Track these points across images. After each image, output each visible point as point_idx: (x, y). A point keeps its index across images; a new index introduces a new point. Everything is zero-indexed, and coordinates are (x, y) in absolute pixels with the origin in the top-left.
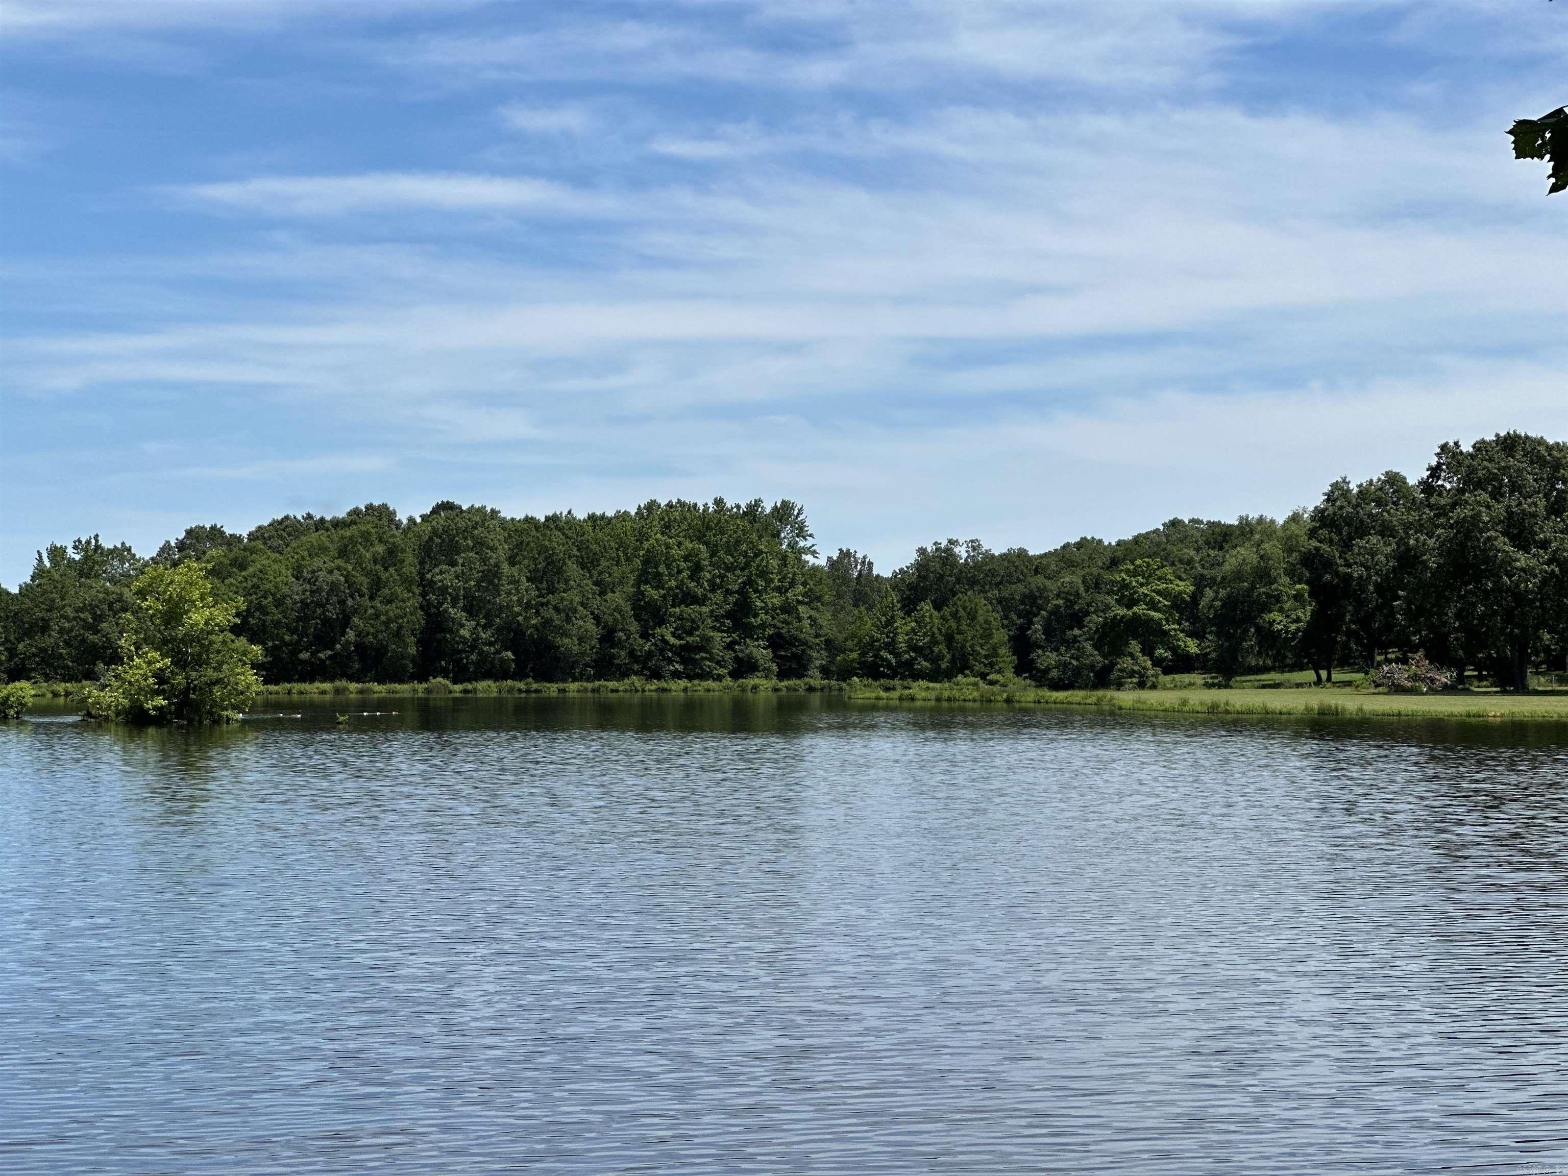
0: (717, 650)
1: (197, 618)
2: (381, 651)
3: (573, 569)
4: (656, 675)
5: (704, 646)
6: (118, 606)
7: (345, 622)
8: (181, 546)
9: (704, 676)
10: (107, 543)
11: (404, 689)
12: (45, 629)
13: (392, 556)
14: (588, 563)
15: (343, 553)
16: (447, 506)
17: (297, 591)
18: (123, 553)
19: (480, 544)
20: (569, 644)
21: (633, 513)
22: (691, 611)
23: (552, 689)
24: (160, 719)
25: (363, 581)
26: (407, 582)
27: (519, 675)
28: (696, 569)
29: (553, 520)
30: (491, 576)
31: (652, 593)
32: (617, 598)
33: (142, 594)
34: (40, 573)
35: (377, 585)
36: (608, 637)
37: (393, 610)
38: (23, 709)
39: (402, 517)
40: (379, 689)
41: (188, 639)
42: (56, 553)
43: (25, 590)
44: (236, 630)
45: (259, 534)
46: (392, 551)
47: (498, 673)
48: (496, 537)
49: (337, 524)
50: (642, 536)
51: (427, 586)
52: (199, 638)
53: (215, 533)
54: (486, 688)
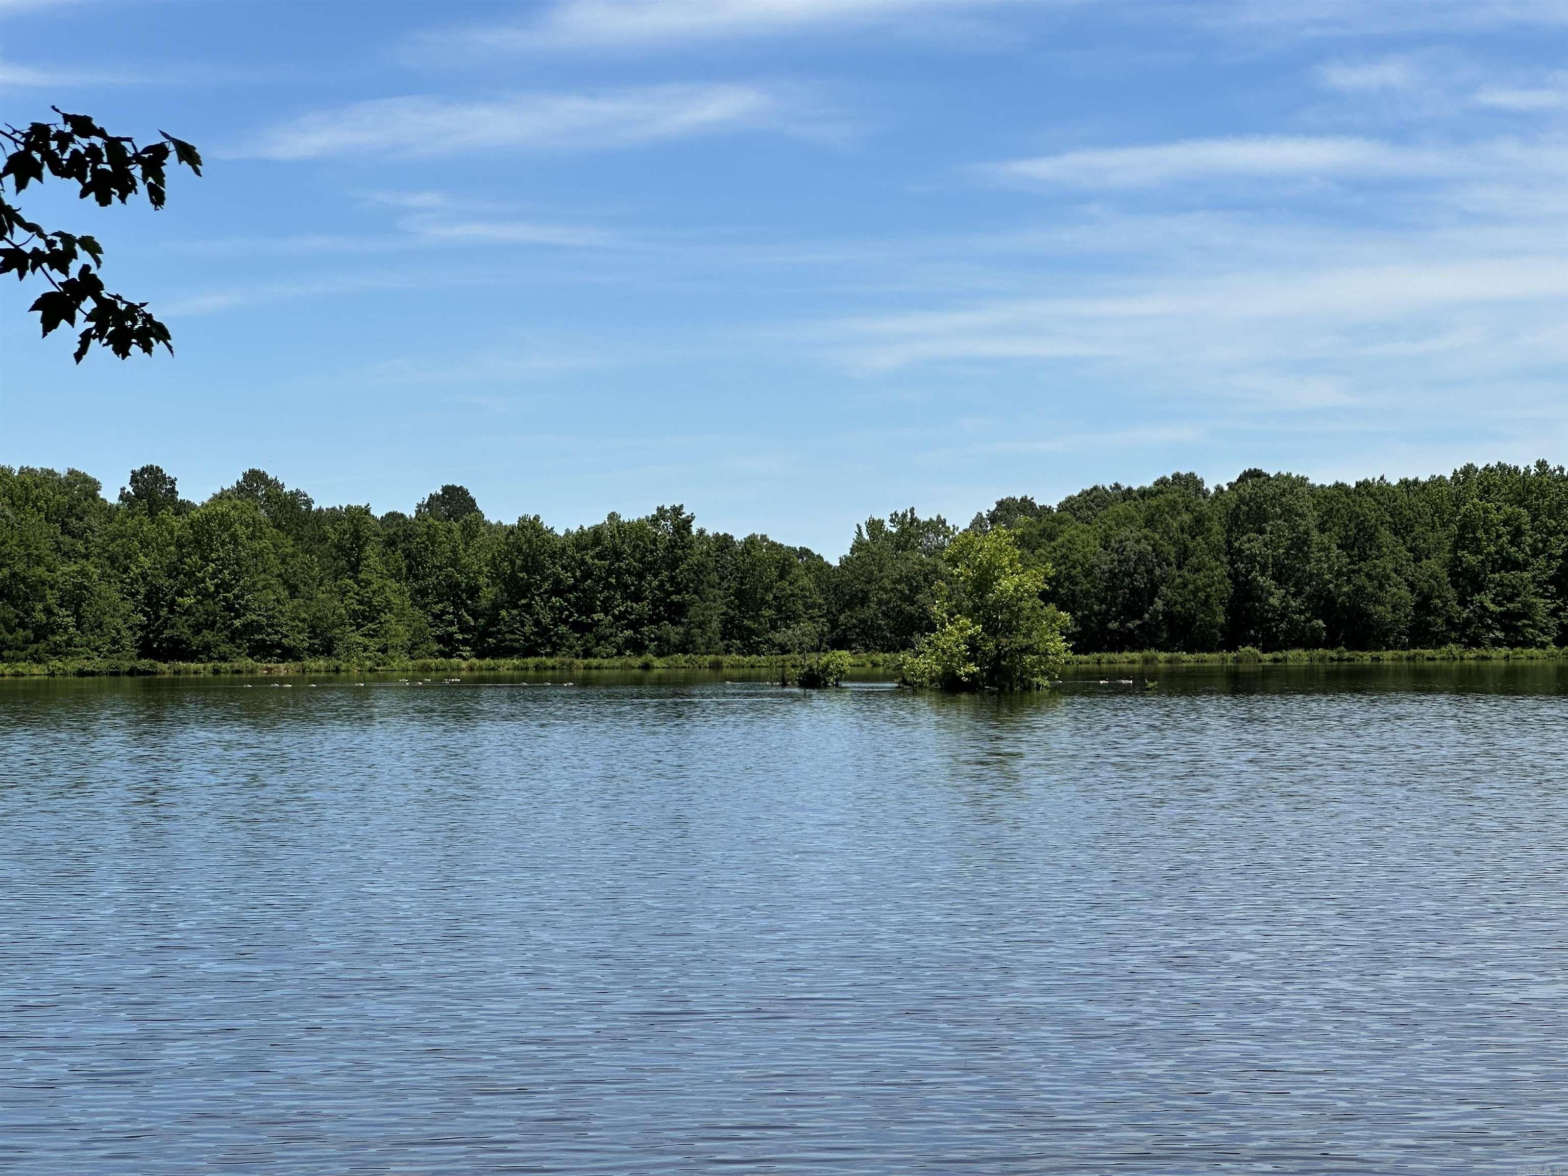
0: (1541, 617)
1: (1007, 584)
2: (1190, 619)
3: (1385, 536)
4: (1475, 642)
5: (1526, 612)
6: (930, 575)
7: (1153, 592)
8: (994, 518)
9: (1527, 643)
10: (923, 516)
11: (1212, 659)
12: (864, 600)
13: (1199, 525)
14: (1402, 529)
15: (1150, 522)
16: (1255, 474)
17: (1105, 561)
18: (937, 527)
19: (1289, 512)
20: (1382, 612)
21: (1448, 478)
22: (1510, 577)
23: (1366, 658)
24: (972, 686)
25: (1171, 551)
26: (1215, 551)
27: (1331, 644)
28: (1517, 533)
29: (1363, 486)
30: (1301, 543)
31: (1470, 559)
32: (1433, 565)
33: (953, 561)
34: (859, 546)
35: (1184, 554)
36: (1424, 605)
37: (1201, 579)
38: (842, 676)
39: (1210, 487)
40: (1188, 659)
41: (998, 606)
42: (875, 526)
43: (846, 562)
44: (1045, 596)
45: (1069, 505)
46: (1199, 521)
47: (1309, 641)
48: (1305, 505)
49: (1144, 493)
50: (1458, 501)
51: (1235, 554)
52: (1010, 605)
53: (1026, 505)
54: (1298, 657)
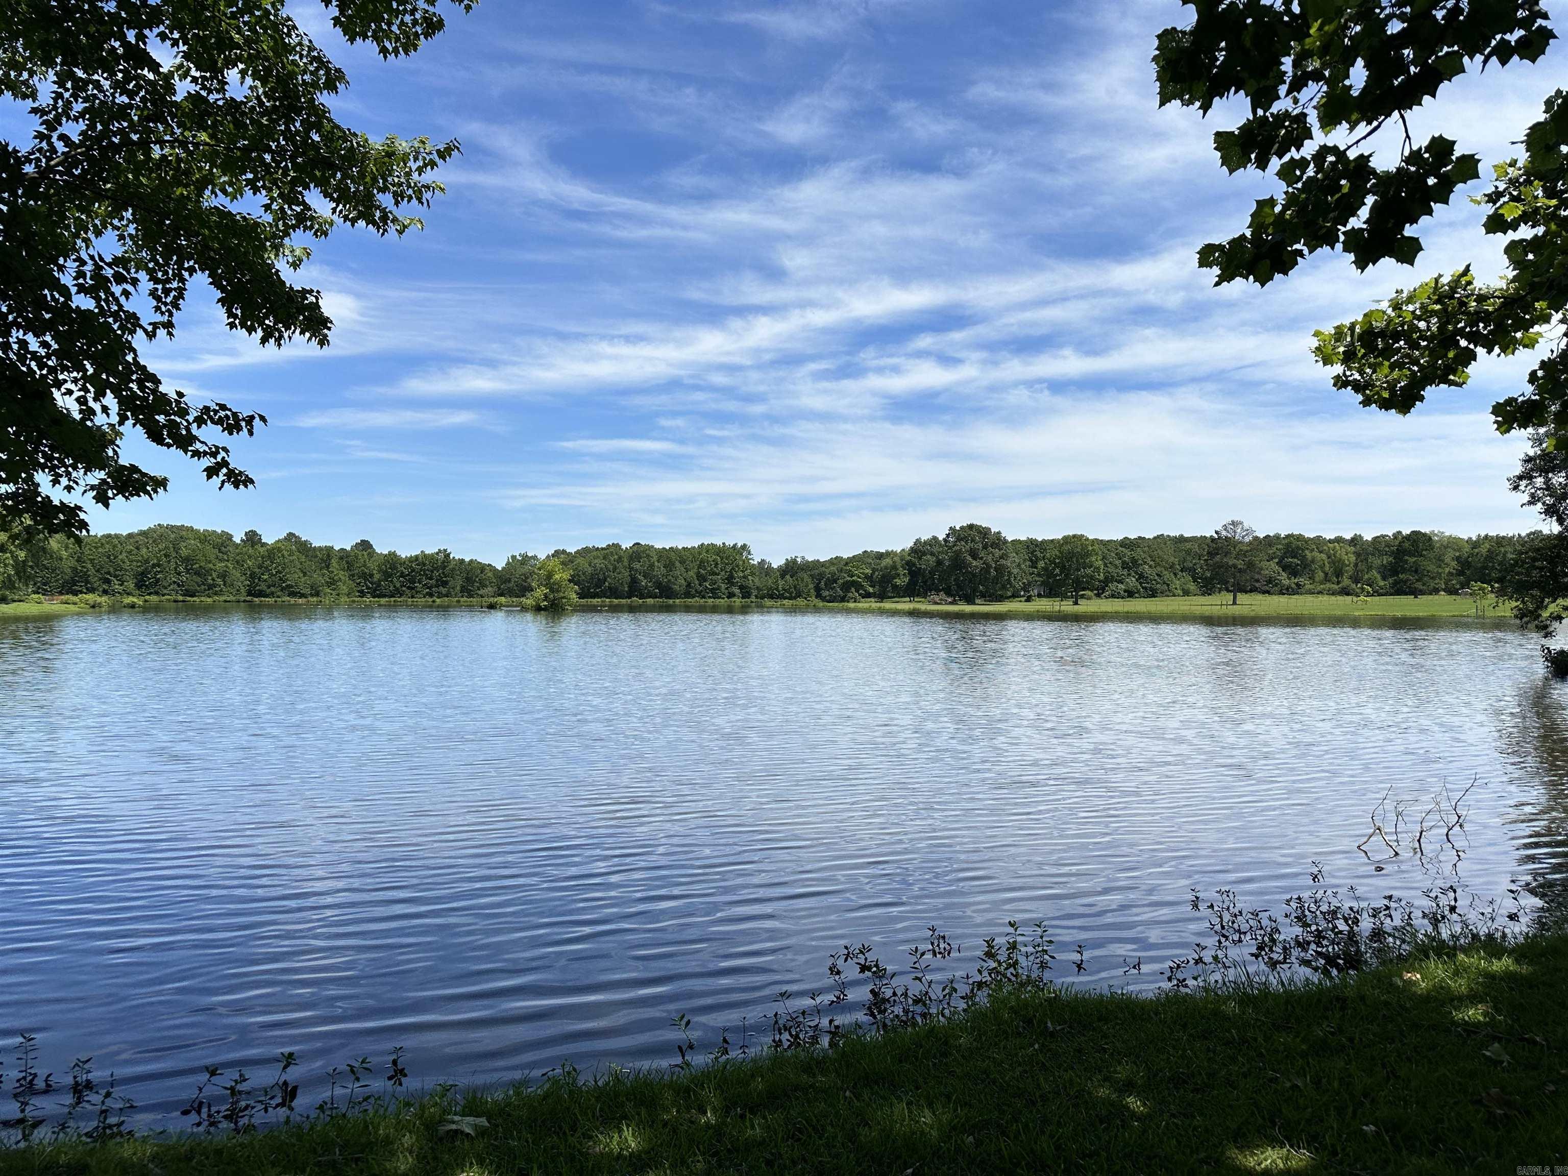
0: (723, 590)
1: (557, 577)
2: (617, 589)
3: (677, 564)
4: (704, 597)
5: (719, 588)
6: (532, 573)
7: (605, 580)
8: (553, 556)
9: (719, 598)
10: (530, 555)
11: (624, 601)
12: (509, 581)
13: (620, 559)
14: (682, 562)
15: (604, 558)
16: (638, 544)
17: (590, 570)
18: (535, 557)
19: (648, 556)
20: (676, 587)
21: (697, 547)
22: (714, 577)
23: (671, 601)
24: (545, 609)
25: (611, 567)
26: (625, 567)
27: (661, 597)
28: (717, 564)
29: (671, 548)
30: (652, 566)
31: (703, 572)
32: (691, 573)
33: (540, 569)
34: (508, 563)
35: (615, 569)
36: (689, 585)
37: (620, 576)
38: (502, 605)
39: (624, 547)
40: (616, 601)
41: (554, 583)
42: (514, 557)
43: (503, 568)
44: (570, 581)
45: (577, 552)
46: (620, 558)
47: (654, 596)
48: (653, 554)
49: (603, 549)
50: (700, 554)
51: (631, 569)
52: (558, 584)
53: (564, 552)
54: (650, 601)
